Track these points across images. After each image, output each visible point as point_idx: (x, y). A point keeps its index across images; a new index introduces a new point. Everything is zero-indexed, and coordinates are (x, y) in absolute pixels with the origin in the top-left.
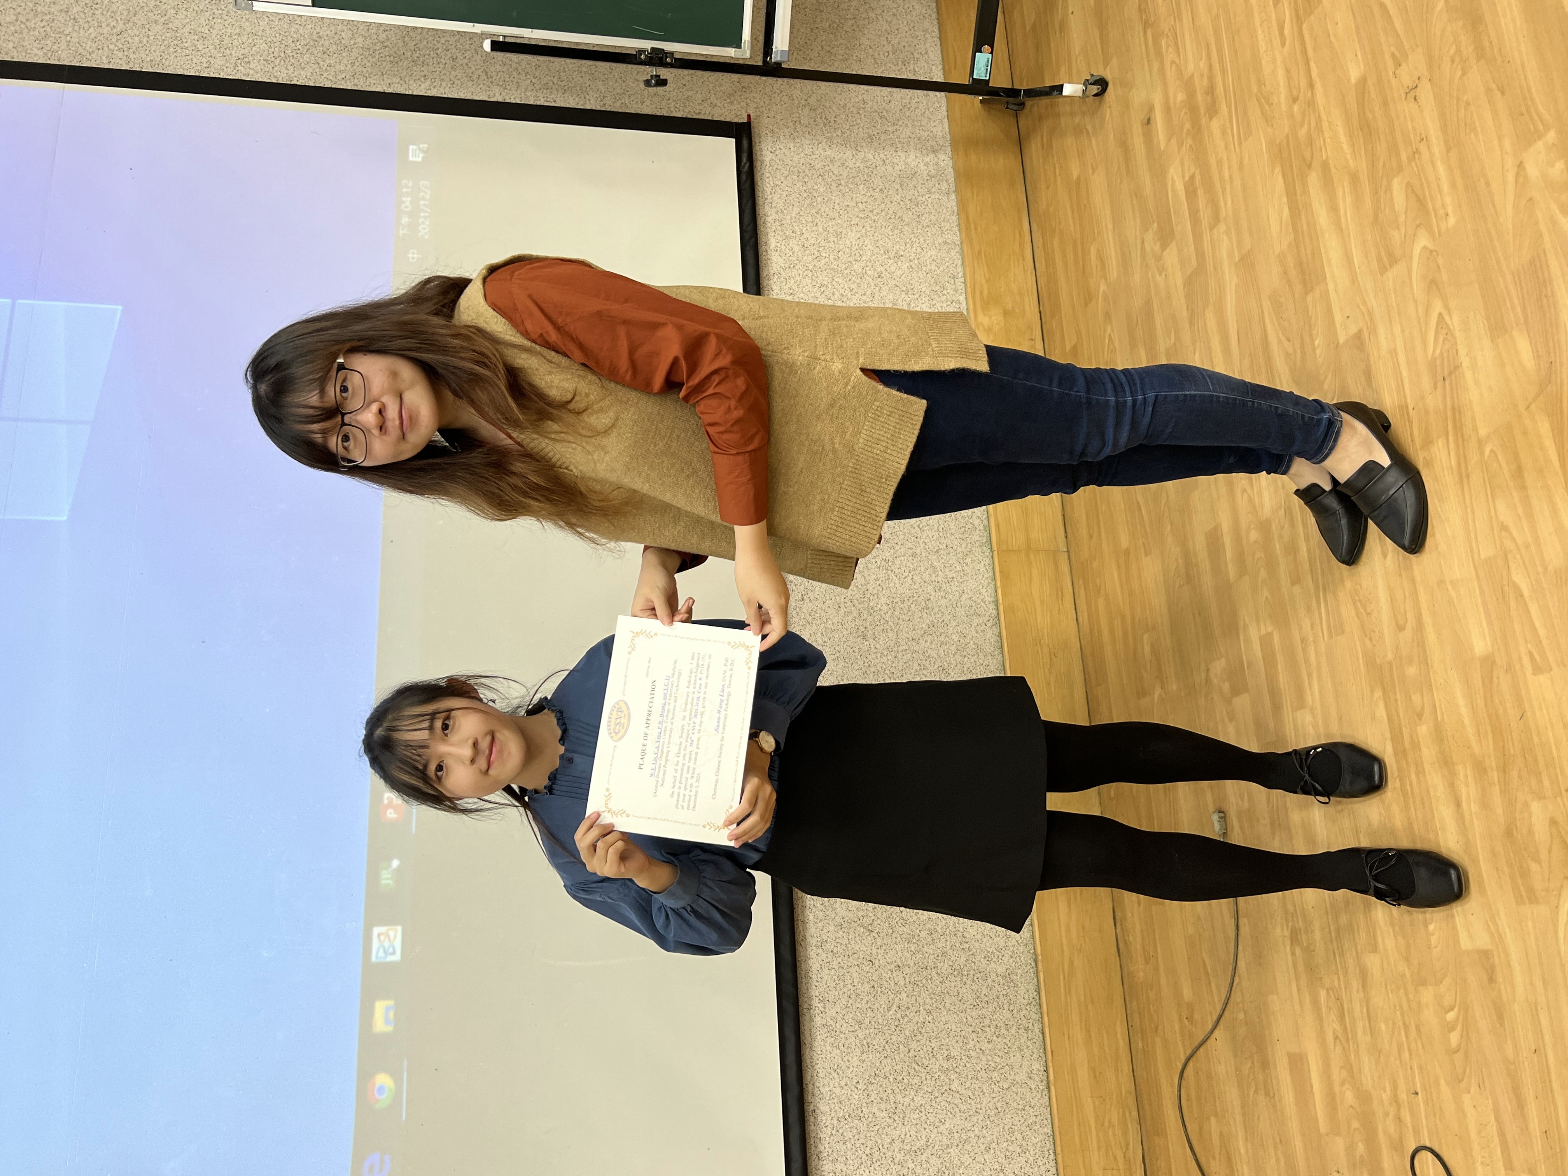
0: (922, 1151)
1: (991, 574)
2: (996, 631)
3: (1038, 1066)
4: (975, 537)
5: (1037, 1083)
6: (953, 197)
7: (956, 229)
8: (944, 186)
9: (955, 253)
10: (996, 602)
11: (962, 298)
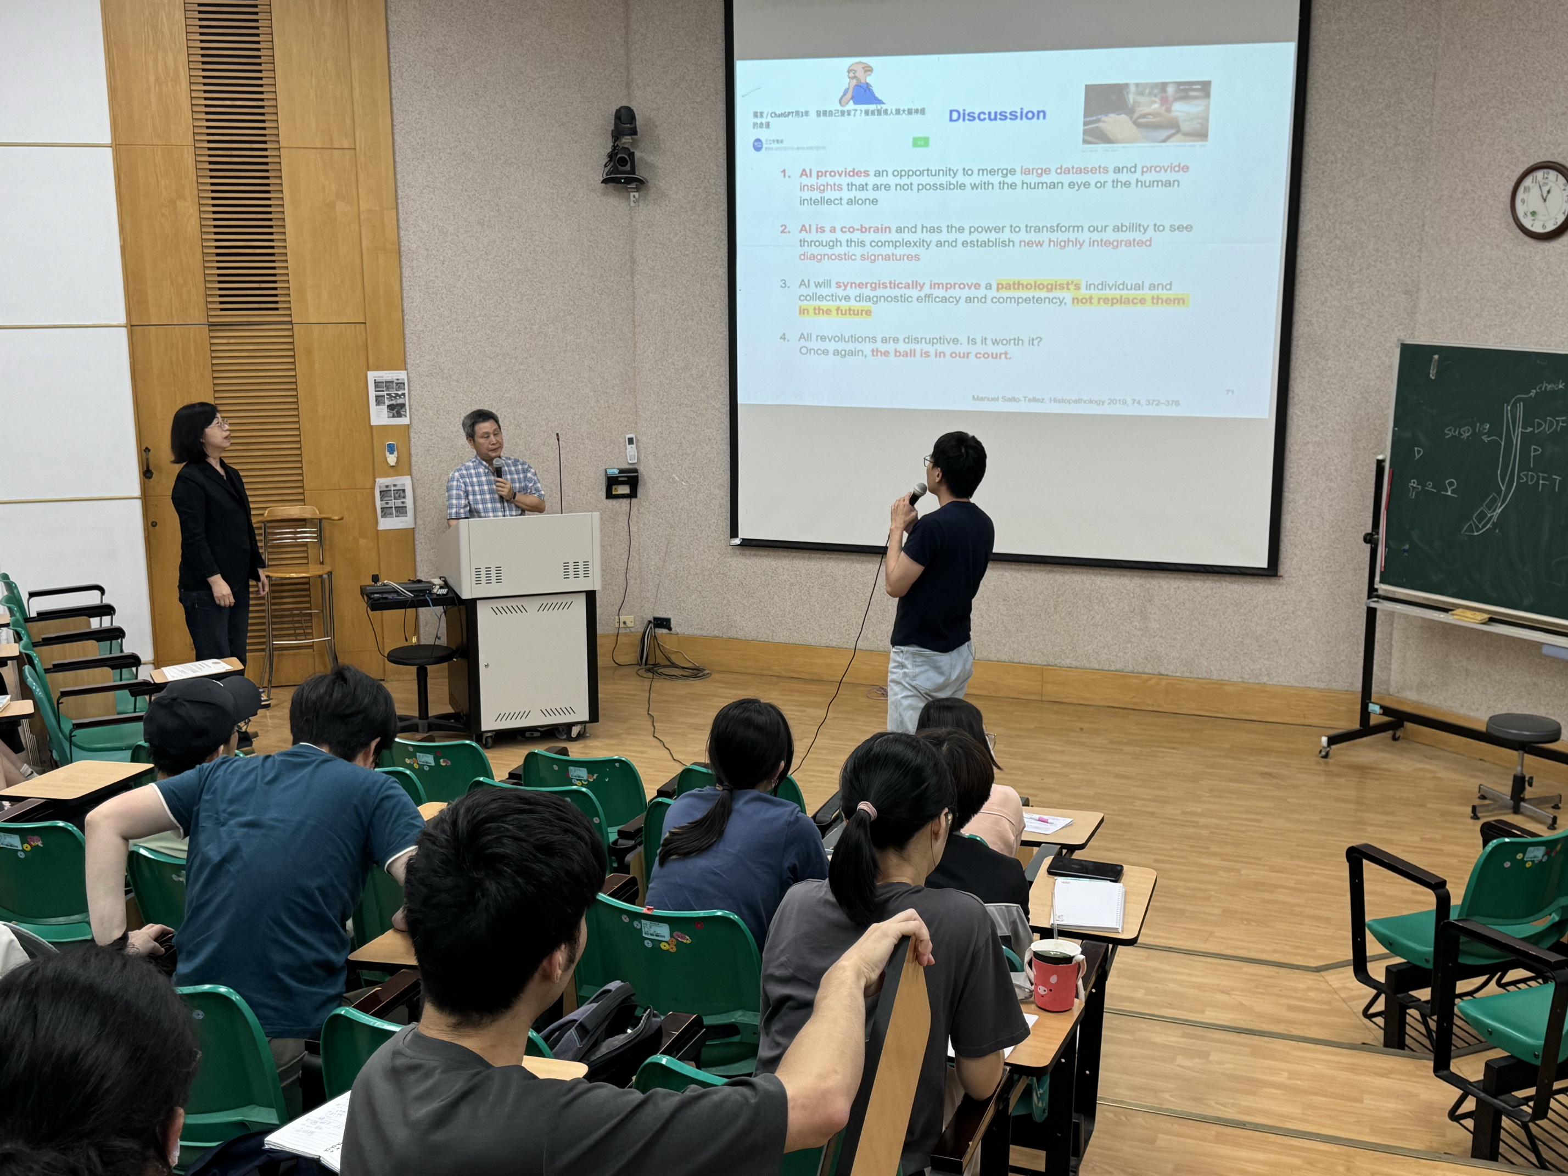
0: (809, 593)
1: (1033, 662)
2: (1007, 660)
3: (834, 644)
4: (1051, 659)
5: (829, 643)
6: (1240, 680)
7: (1220, 678)
8: (1247, 677)
9: (1205, 675)
10: (1020, 663)
11: (1178, 674)
